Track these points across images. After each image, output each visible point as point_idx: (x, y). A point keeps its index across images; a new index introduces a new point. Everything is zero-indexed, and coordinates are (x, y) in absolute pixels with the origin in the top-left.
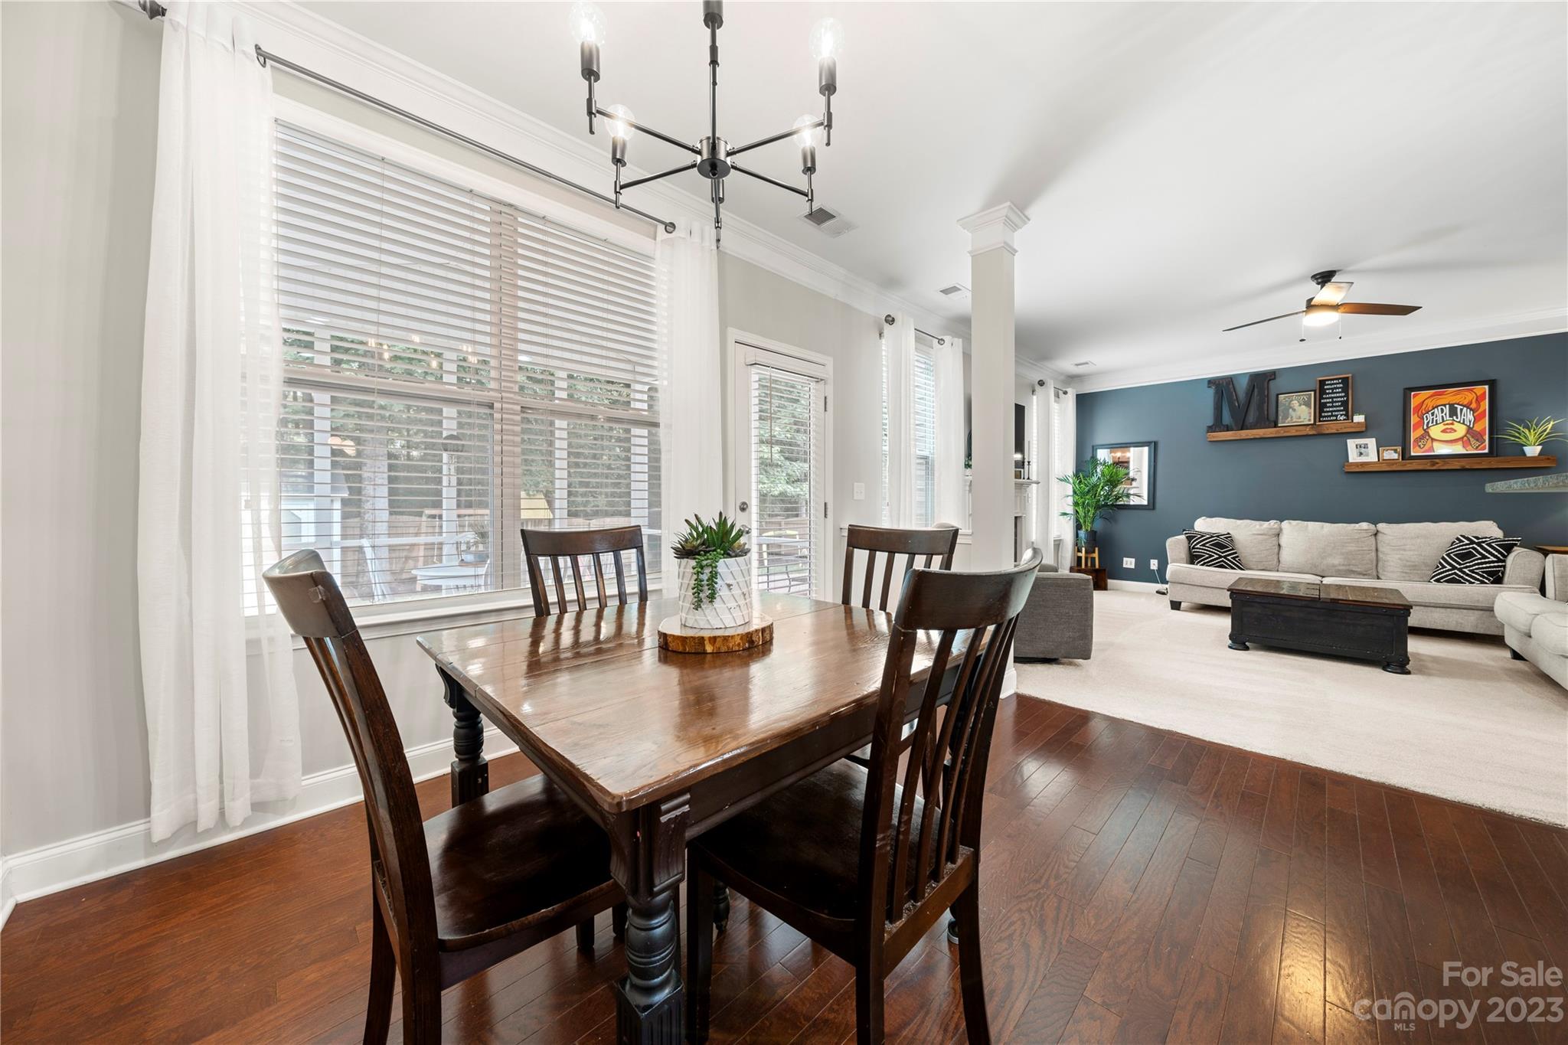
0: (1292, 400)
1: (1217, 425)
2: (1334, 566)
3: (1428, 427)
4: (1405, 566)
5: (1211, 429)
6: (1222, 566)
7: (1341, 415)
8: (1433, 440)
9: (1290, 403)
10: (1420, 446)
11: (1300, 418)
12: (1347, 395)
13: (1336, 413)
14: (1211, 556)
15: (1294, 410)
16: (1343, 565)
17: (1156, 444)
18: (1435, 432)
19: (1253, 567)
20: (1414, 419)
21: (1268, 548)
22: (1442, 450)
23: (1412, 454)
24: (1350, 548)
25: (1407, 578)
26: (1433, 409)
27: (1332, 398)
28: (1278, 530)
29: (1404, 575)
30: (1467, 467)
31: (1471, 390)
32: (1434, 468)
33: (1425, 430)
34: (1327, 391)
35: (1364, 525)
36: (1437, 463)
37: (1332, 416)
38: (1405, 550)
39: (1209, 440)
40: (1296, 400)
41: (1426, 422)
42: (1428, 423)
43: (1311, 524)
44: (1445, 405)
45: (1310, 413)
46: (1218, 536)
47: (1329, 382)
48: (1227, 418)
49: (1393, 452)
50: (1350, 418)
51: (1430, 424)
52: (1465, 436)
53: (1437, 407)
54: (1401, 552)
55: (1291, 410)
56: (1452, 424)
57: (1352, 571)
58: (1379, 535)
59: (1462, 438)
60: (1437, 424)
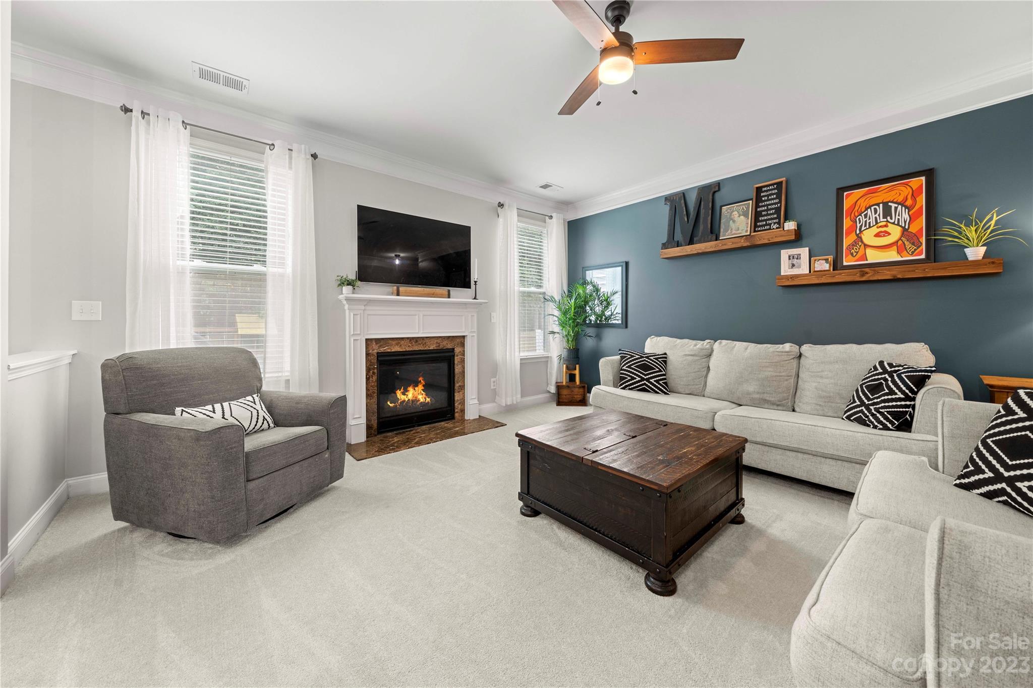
0: (733, 211)
1: (671, 242)
2: (748, 393)
3: (861, 231)
4: (820, 397)
5: (665, 246)
6: (644, 390)
7: (775, 223)
8: (866, 246)
9: (731, 215)
10: (852, 254)
11: (738, 229)
12: (780, 202)
13: (770, 222)
14: (633, 378)
15: (734, 221)
16: (758, 393)
17: (627, 264)
18: (868, 237)
19: (680, 390)
20: (847, 223)
21: (696, 370)
22: (873, 257)
23: (845, 264)
24: (766, 374)
25: (821, 412)
26: (866, 209)
27: (767, 205)
28: (710, 351)
29: (818, 407)
30: (900, 276)
31: (906, 184)
32: (864, 279)
33: (857, 235)
34: (763, 199)
35: (787, 346)
36: (867, 273)
37: (766, 225)
38: (821, 377)
39: (662, 257)
40: (736, 211)
41: (858, 225)
42: (861, 227)
43: (738, 344)
44: (878, 205)
45: (748, 224)
46: (647, 357)
47: (765, 189)
48: (678, 236)
49: (824, 261)
50: (782, 226)
51: (863, 228)
52: (900, 239)
53: (870, 207)
54: (819, 380)
55: (731, 221)
56: (886, 226)
57: (766, 400)
58: (803, 358)
59: (897, 242)
60: (870, 227)
